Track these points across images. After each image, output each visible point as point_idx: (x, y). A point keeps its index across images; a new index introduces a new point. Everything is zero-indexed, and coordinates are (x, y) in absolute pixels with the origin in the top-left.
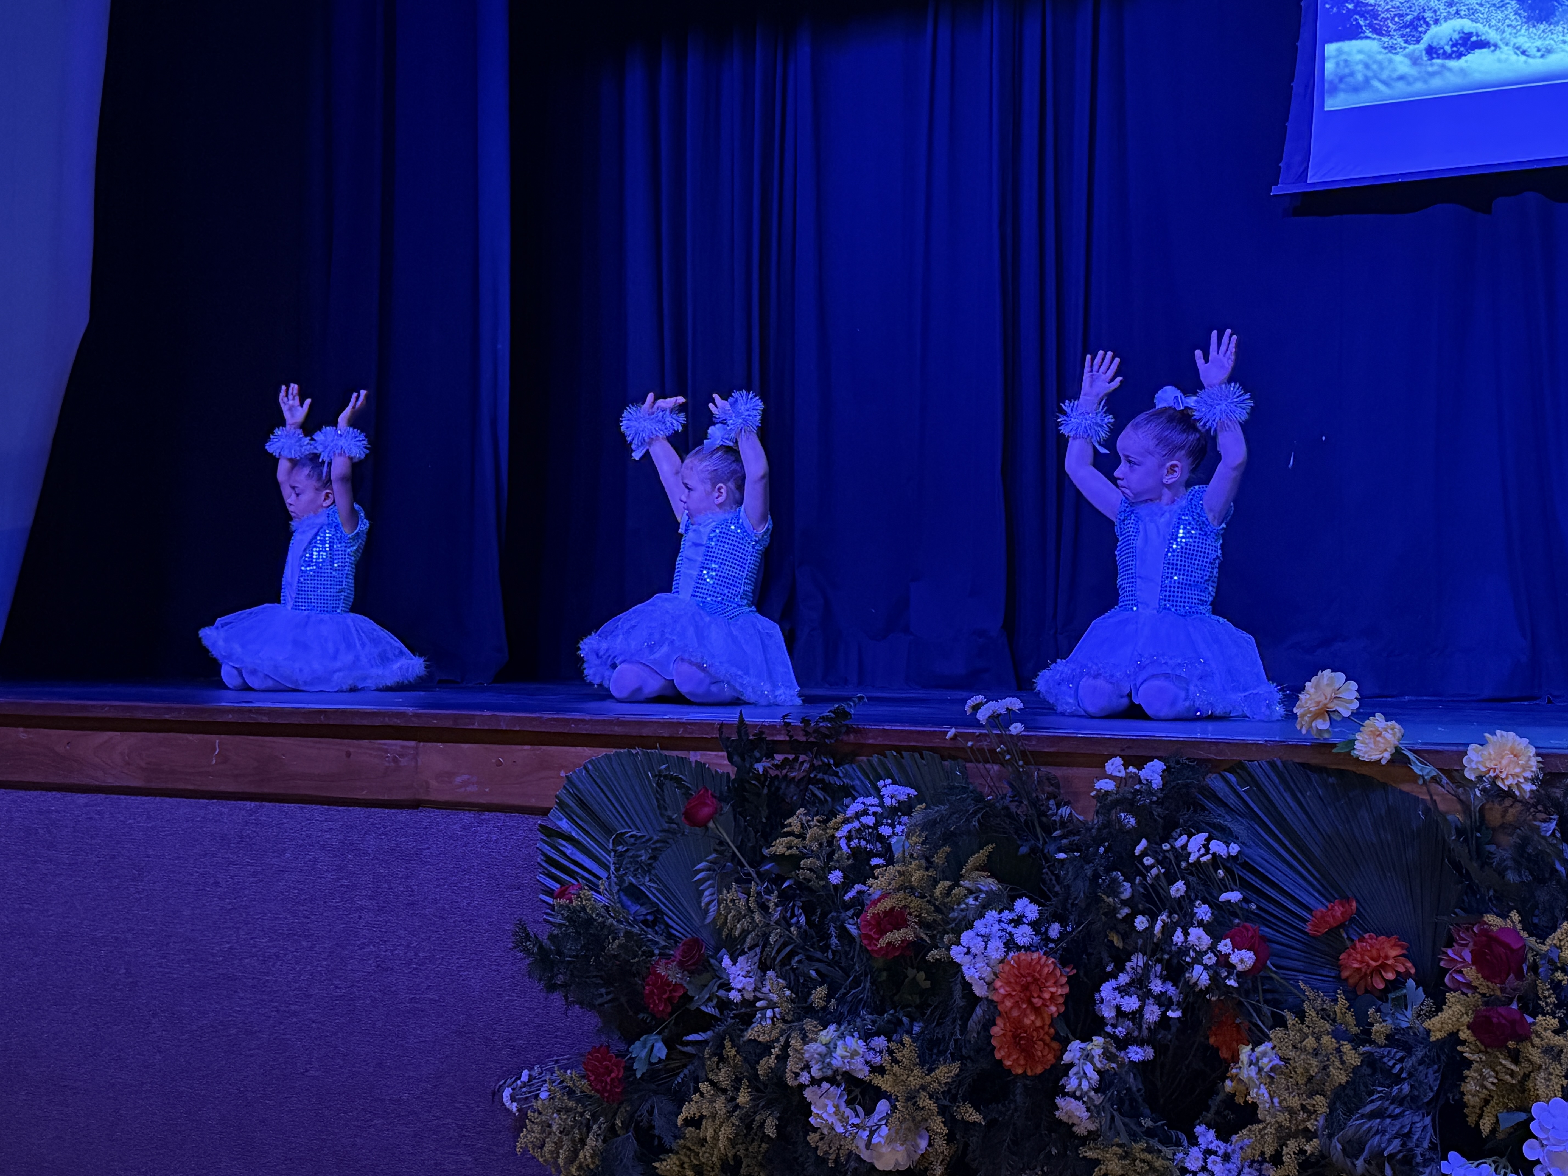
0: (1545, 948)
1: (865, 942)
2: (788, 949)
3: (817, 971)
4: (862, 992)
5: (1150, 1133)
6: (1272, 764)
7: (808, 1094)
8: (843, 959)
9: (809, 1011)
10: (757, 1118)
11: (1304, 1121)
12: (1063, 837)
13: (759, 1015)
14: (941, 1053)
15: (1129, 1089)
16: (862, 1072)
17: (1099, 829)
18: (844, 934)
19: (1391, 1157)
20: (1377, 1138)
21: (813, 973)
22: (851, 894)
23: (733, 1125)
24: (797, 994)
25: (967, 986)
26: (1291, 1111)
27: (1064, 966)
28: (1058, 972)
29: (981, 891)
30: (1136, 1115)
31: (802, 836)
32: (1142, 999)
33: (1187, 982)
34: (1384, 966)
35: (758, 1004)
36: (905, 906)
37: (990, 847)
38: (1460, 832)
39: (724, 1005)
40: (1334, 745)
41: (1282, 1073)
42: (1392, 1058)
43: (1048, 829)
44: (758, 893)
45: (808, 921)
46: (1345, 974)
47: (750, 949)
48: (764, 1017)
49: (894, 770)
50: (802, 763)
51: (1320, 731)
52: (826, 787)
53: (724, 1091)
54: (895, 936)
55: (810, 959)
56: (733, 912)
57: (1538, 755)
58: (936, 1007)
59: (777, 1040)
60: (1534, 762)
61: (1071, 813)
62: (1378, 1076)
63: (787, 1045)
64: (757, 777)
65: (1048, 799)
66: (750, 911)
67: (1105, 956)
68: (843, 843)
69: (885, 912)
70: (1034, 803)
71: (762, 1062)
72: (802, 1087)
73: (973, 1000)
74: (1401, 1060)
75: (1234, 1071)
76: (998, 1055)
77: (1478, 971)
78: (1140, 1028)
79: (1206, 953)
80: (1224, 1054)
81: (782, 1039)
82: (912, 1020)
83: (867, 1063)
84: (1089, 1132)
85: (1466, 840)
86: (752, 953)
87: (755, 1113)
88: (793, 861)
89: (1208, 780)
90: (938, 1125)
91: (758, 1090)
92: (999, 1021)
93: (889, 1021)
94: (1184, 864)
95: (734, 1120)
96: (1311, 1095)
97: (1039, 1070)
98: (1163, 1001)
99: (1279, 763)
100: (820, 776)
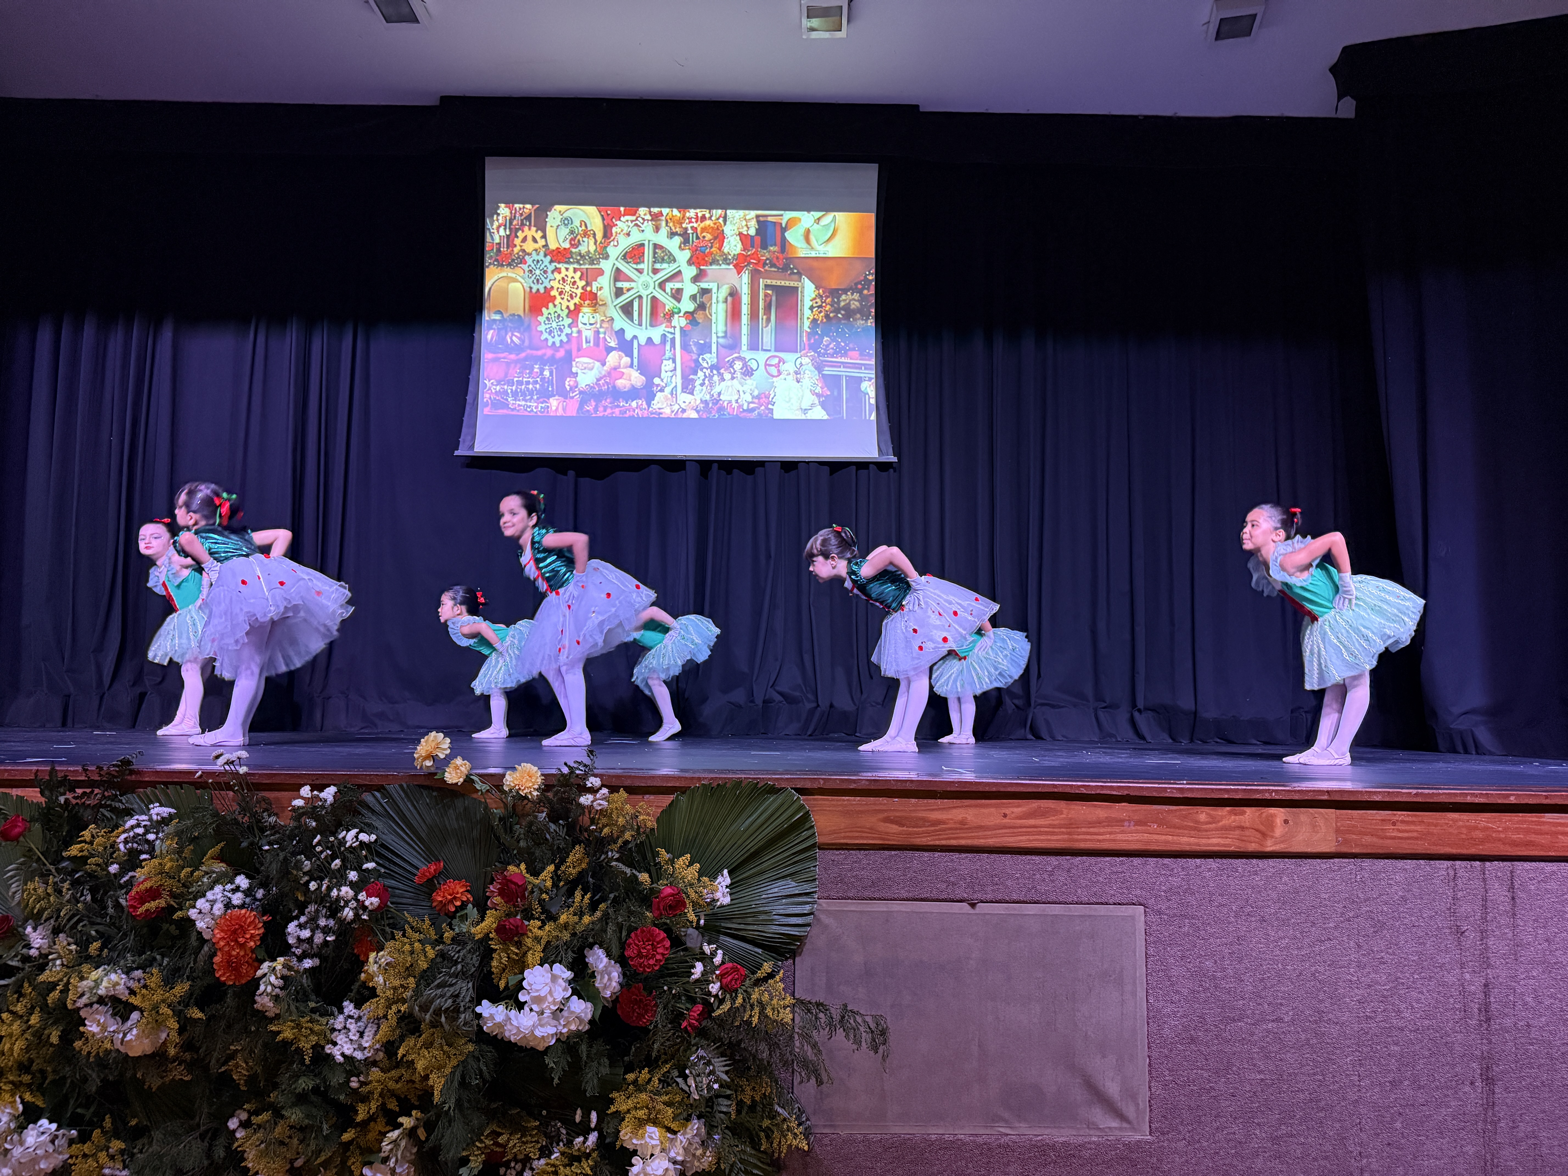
0: (538, 882)
1: (131, 910)
2: (76, 919)
3: (96, 931)
4: (127, 943)
5: (313, 1011)
6: (401, 786)
7: (83, 1013)
8: (117, 921)
9: (88, 958)
10: (46, 1032)
11: (402, 993)
12: (272, 835)
13: (50, 964)
14: (179, 977)
15: (302, 985)
16: (124, 995)
17: (292, 830)
18: (117, 905)
19: (447, 1009)
20: (438, 1001)
21: (93, 933)
22: (125, 879)
23: (27, 1039)
24: (81, 947)
25: (200, 933)
26: (395, 989)
27: (263, 916)
28: (257, 921)
29: (214, 872)
30: (306, 999)
31: (91, 843)
32: (313, 931)
33: (340, 918)
34: (455, 898)
35: (50, 957)
36: (161, 885)
37: (222, 844)
38: (501, 819)
39: (26, 959)
40: (435, 774)
41: (393, 967)
42: (452, 951)
43: (262, 830)
44: (55, 883)
45: (94, 899)
46: (434, 904)
47: (45, 921)
48: (54, 965)
49: (162, 798)
50: (96, 794)
51: (428, 767)
52: (113, 810)
53: (21, 1017)
54: (152, 905)
55: (92, 924)
56: (34, 897)
57: (542, 775)
58: (179, 948)
59: (61, 980)
60: (539, 780)
61: (276, 821)
62: (446, 962)
63: (68, 983)
64: (60, 805)
65: (264, 812)
66: (49, 895)
67: (292, 906)
68: (121, 846)
69: (147, 890)
70: (254, 815)
71: (51, 995)
72: (79, 1009)
73: (202, 941)
74: (459, 952)
75: (366, 968)
76: (217, 975)
77: (503, 898)
78: (312, 947)
79: (350, 901)
80: (362, 958)
81: (65, 979)
82: (163, 956)
83: (128, 988)
84: (276, 1015)
85: (505, 823)
86: (48, 923)
87: (45, 1029)
88: (82, 861)
89: (363, 796)
90: (173, 1024)
91: (49, 1013)
92: (219, 954)
93: (146, 960)
94: (342, 849)
95: (26, 1036)
96: (406, 979)
97: (243, 982)
98: (326, 931)
99: (405, 786)
100: (108, 803)
